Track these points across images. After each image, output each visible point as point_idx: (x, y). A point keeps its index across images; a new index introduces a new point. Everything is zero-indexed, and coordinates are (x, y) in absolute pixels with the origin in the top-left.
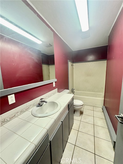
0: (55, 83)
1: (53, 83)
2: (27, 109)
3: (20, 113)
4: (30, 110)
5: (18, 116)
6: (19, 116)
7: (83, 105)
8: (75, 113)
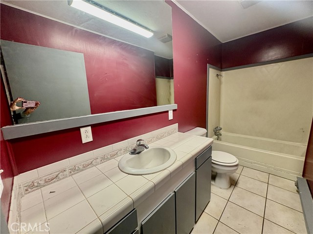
0: (172, 111)
1: (168, 112)
2: (113, 156)
3: (101, 161)
4: (119, 159)
5: (96, 165)
6: (98, 164)
7: (237, 165)
8: (217, 180)
